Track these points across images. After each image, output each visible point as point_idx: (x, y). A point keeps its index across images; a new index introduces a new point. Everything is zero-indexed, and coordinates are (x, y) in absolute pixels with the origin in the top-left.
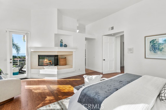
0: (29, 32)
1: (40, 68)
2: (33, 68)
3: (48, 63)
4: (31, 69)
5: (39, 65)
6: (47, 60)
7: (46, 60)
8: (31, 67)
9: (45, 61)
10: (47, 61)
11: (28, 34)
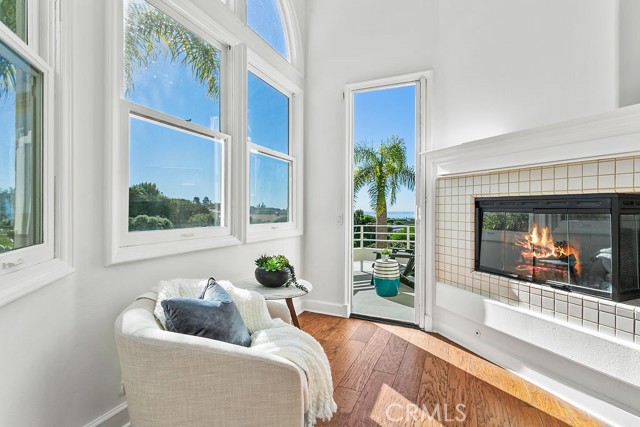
0: (427, 74)
1: (485, 287)
2: (448, 277)
3: (551, 258)
4: (437, 279)
5: (478, 267)
6: (545, 232)
7: (540, 234)
8: (437, 269)
9: (535, 239)
10: (544, 242)
11: (423, 81)
